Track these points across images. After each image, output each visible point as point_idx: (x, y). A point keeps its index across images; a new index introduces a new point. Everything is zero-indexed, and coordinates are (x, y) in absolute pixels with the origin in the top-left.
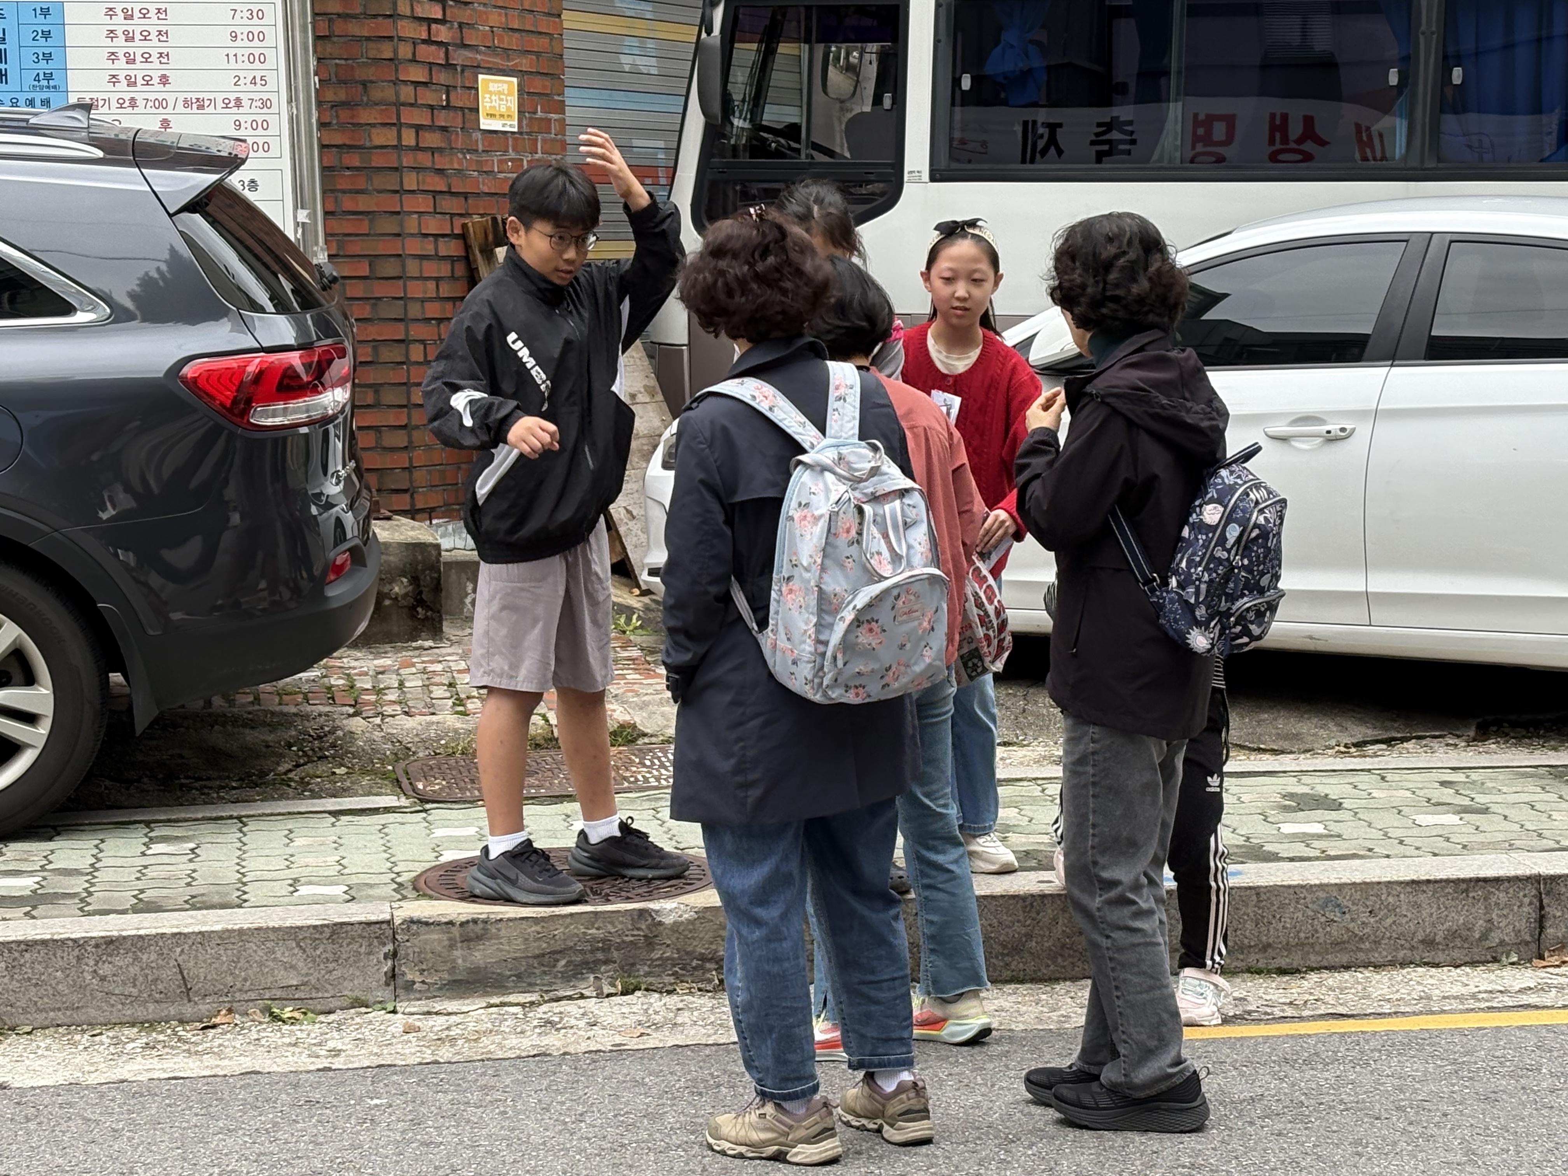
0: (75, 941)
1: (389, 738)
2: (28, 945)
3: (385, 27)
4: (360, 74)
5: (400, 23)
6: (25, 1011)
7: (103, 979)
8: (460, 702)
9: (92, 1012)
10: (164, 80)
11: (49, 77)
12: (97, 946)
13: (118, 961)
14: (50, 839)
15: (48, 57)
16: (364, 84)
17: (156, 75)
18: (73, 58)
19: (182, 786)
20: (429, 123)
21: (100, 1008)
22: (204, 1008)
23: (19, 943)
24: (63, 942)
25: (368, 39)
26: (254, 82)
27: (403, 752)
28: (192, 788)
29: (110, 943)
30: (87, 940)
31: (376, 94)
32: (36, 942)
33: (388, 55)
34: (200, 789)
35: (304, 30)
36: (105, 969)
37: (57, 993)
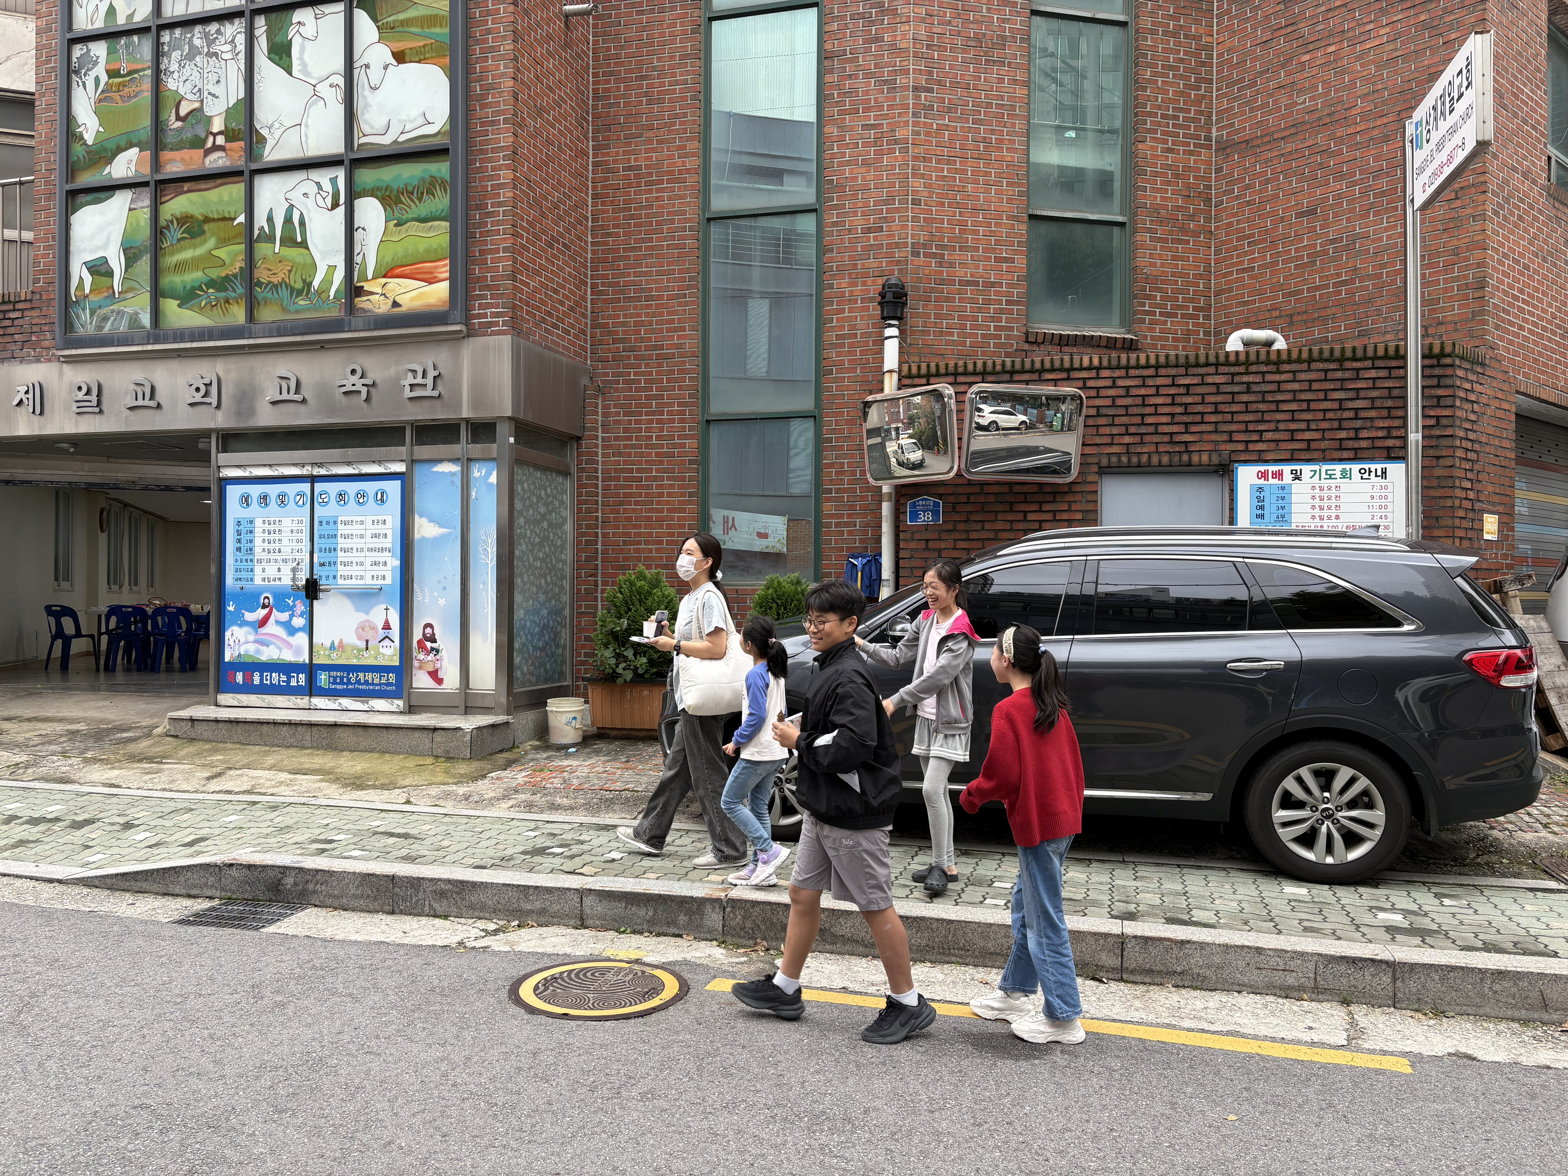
0: (1480, 969)
1: (1520, 843)
2: (1452, 968)
3: (1448, 492)
4: (1435, 514)
5: (1457, 490)
6: (1449, 1004)
7: (1495, 992)
8: (1546, 826)
9: (1488, 1010)
10: (1337, 517)
11: (1283, 516)
12: (1492, 974)
13: (1506, 984)
14: (1376, 887)
15: (1283, 508)
16: (1437, 518)
17: (1333, 515)
18: (1294, 509)
19: (1423, 861)
20: (1463, 535)
21: (1492, 1008)
22: (1555, 1017)
23: (1447, 966)
24: (1473, 969)
25: (1440, 497)
26: (1381, 518)
27: (1533, 853)
28: (1429, 864)
29: (1500, 974)
30: (1487, 970)
31: (1443, 523)
32: (1457, 967)
33: (1450, 504)
34: (1434, 864)
35: (1417, 493)
36: (1497, 987)
37: (1468, 996)
